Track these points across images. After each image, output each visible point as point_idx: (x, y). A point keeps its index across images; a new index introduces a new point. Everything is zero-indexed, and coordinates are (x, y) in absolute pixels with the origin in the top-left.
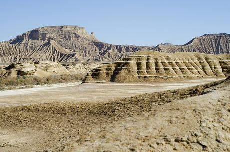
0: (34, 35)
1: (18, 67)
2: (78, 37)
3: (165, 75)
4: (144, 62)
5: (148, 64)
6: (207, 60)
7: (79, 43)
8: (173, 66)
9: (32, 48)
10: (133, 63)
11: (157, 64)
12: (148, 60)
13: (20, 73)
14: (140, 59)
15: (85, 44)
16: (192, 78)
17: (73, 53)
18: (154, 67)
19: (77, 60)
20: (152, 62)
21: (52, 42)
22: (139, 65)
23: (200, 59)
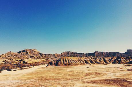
0: (24, 51)
1: (23, 60)
2: (35, 52)
3: (71, 64)
4: (65, 60)
5: (66, 60)
6: (81, 59)
7: (35, 53)
8: (73, 61)
9: (23, 54)
10: (62, 60)
11: (68, 60)
12: (66, 59)
13: (24, 62)
14: (63, 59)
15: (37, 53)
16: (78, 65)
17: (34, 56)
18: (68, 61)
19: (35, 57)
20: (67, 60)
21: (28, 53)
22: (63, 61)
23: (79, 59)
